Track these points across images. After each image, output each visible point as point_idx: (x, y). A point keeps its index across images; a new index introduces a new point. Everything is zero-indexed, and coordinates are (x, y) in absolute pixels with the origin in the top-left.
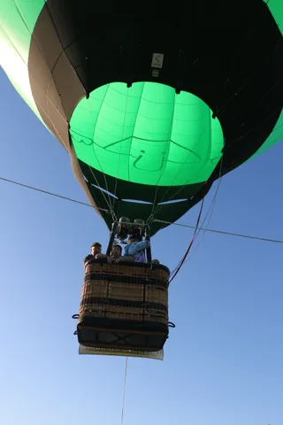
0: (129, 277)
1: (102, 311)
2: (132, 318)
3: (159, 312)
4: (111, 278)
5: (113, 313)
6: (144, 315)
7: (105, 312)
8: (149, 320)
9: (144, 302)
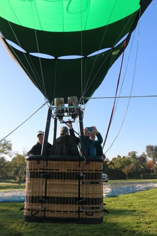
0: (65, 173)
1: (42, 211)
2: (69, 216)
3: (93, 208)
4: (48, 176)
5: (51, 211)
6: (79, 212)
7: (45, 211)
8: (84, 217)
9: (79, 198)
